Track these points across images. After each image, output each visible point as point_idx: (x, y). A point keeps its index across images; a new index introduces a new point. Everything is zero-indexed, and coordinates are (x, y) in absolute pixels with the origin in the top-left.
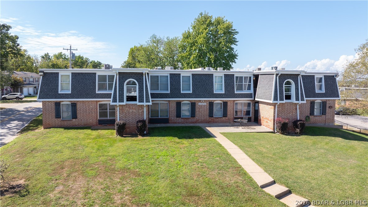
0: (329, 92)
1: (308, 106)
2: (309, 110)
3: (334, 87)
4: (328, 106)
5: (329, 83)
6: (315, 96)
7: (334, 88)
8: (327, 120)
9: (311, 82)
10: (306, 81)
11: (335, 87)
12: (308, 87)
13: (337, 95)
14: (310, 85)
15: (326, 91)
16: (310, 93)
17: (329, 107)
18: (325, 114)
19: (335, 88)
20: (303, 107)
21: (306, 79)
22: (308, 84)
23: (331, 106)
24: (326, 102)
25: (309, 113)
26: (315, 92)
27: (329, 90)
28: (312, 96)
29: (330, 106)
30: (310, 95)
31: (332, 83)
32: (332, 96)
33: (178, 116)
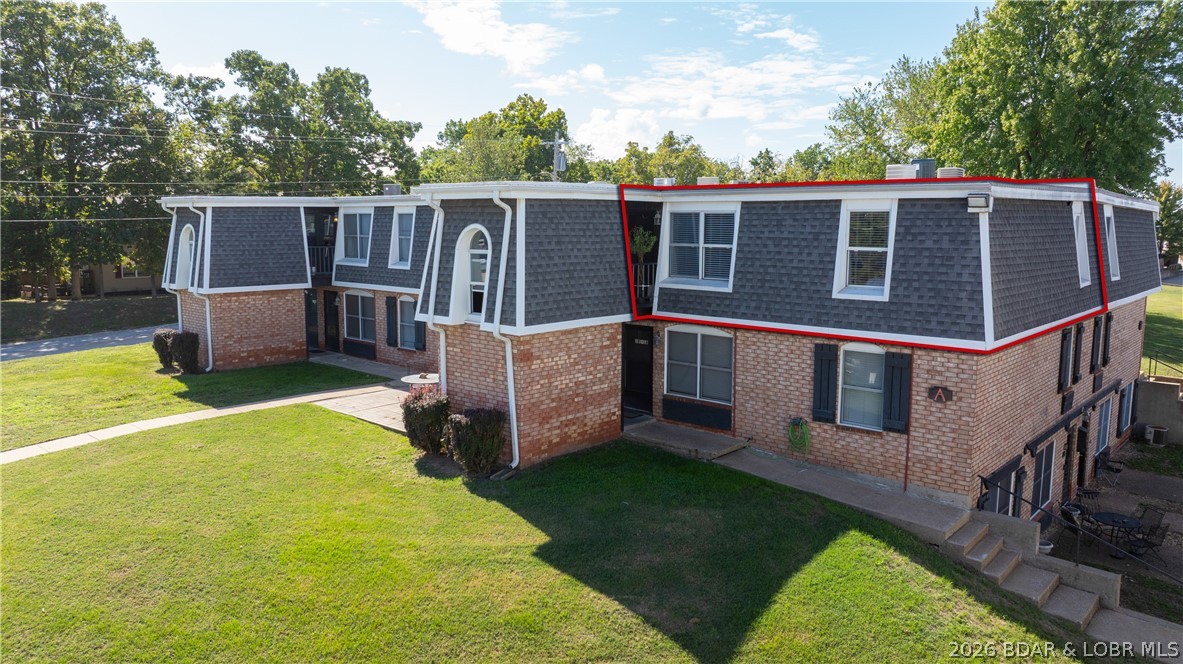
0: (914, 299)
1: (803, 370)
2: (808, 389)
3: (958, 269)
4: (920, 382)
5: (929, 244)
6: (824, 318)
7: (960, 275)
8: (917, 468)
9: (816, 239)
10: (785, 235)
11: (966, 272)
12: (795, 264)
13: (968, 320)
14: (804, 257)
15: (900, 291)
16: (799, 297)
17: (932, 392)
18: (905, 430)
19: (966, 278)
20: (775, 370)
21: (789, 222)
22: (796, 250)
23: (945, 389)
24: (908, 361)
25: (808, 403)
26: (830, 292)
27: (917, 289)
28: (808, 316)
29: (937, 388)
30: (797, 308)
31: (946, 245)
32: (933, 325)
33: (392, 341)
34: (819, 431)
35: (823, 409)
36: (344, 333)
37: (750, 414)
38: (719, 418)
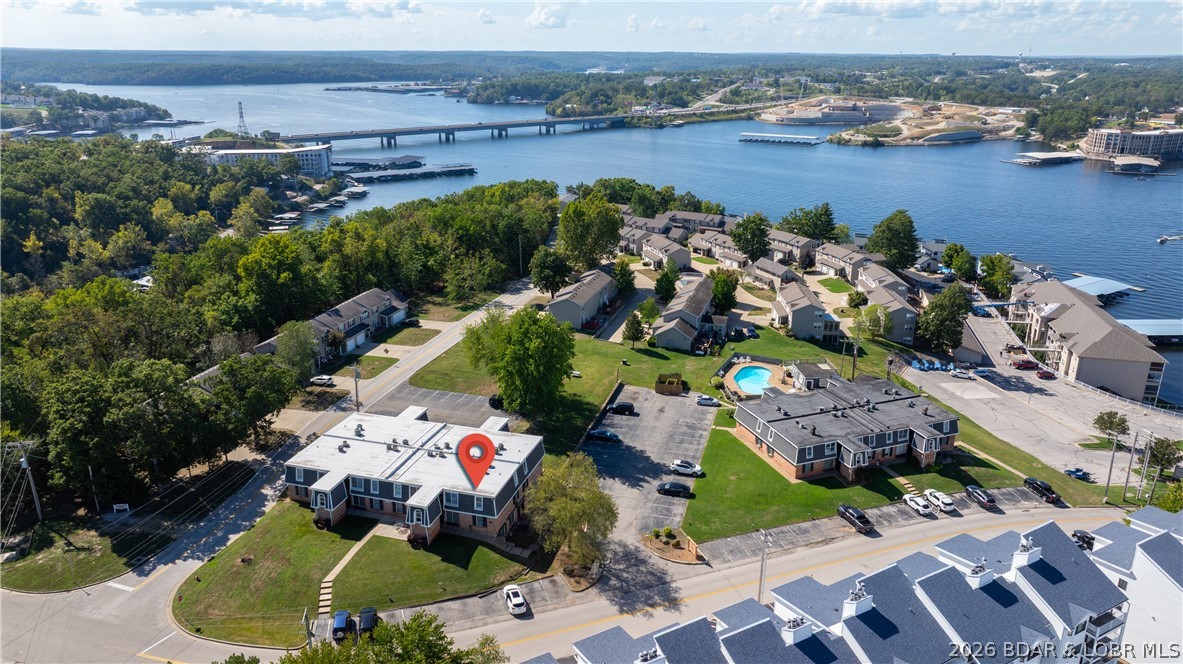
33: (372, 507)
34: (474, 527)
35: (474, 524)
36: (353, 503)
37: (462, 524)
38: (458, 525)
